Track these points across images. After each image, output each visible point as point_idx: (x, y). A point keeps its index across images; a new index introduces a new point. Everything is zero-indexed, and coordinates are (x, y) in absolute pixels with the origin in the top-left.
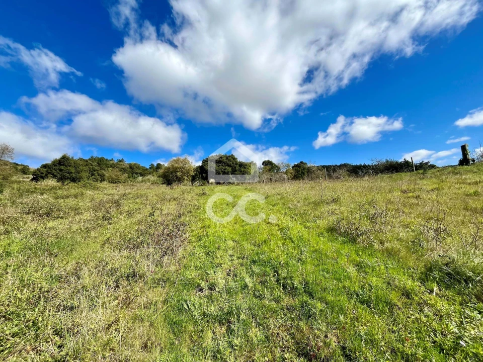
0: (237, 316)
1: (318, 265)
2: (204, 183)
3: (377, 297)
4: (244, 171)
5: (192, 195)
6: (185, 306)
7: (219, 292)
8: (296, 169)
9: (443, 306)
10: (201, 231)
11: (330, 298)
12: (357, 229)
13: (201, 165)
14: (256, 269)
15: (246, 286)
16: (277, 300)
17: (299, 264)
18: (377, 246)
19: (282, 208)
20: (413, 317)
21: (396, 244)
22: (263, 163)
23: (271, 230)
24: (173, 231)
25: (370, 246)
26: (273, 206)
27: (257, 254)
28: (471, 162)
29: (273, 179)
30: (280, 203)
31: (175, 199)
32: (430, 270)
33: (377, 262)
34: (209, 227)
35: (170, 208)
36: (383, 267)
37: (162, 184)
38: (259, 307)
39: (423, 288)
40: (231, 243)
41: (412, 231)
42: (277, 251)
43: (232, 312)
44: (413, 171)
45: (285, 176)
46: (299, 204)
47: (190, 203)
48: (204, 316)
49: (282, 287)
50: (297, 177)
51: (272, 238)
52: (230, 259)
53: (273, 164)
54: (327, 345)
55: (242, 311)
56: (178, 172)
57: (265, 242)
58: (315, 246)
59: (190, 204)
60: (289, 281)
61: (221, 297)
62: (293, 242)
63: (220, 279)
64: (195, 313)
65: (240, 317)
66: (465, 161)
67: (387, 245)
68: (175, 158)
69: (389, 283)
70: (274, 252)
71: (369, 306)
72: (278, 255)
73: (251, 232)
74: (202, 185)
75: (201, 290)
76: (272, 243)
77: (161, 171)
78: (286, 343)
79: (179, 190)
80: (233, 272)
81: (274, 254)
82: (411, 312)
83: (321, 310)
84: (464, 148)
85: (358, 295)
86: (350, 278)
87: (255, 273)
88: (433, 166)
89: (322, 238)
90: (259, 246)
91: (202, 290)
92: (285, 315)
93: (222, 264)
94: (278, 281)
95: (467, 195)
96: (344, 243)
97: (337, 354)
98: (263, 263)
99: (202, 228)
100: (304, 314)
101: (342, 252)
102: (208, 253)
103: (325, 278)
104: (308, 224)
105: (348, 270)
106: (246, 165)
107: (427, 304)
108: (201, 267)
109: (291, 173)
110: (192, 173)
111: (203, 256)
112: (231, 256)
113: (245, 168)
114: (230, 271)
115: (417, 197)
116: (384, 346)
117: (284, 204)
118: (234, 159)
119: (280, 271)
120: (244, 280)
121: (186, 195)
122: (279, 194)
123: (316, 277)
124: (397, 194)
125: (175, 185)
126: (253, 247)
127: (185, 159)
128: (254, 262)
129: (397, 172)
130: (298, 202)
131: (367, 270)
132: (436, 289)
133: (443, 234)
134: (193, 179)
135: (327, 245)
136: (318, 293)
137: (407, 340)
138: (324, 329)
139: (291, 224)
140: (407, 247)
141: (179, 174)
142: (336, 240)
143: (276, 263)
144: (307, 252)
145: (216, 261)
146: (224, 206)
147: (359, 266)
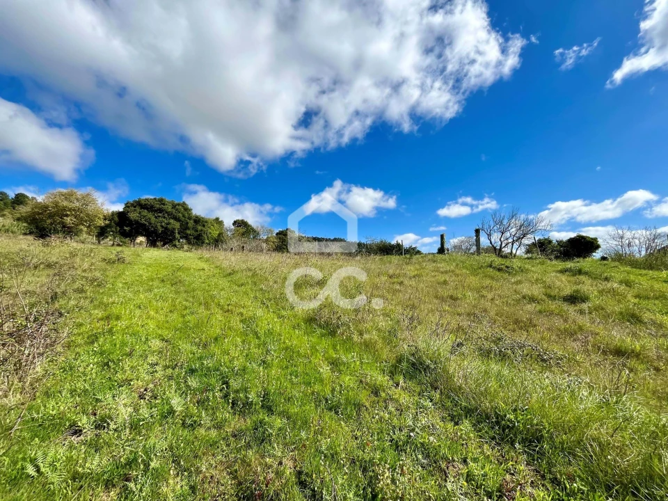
0: (145, 465)
1: (287, 367)
2: (124, 243)
3: (347, 399)
4: (201, 231)
5: (94, 261)
6: (31, 470)
7: (115, 430)
8: (280, 238)
9: (404, 398)
10: (98, 325)
11: (294, 410)
12: (338, 318)
13: (121, 210)
14: (193, 382)
15: (171, 412)
16: (219, 427)
17: (261, 368)
18: (356, 338)
19: (252, 290)
20: (377, 417)
21: (374, 336)
22: (235, 223)
23: (229, 321)
24: (26, 326)
25: (350, 339)
26: (239, 286)
27: (200, 358)
28: (446, 252)
29: (247, 247)
30: (250, 283)
31: (49, 266)
32: (399, 361)
33: (353, 357)
34: (118, 318)
35: (36, 281)
36: (358, 363)
37: (25, 234)
38: (188, 443)
39: (391, 382)
40: (156, 344)
41: (391, 320)
42: (233, 352)
43: (135, 459)
44: (401, 254)
45: (264, 245)
46: (275, 285)
47: (83, 274)
48: (74, 479)
49: (231, 405)
50: (281, 249)
51: (229, 332)
52: (151, 370)
53: (249, 226)
54: (279, 474)
55: (155, 455)
56: (67, 216)
57: (216, 339)
58: (287, 341)
59: (84, 277)
60: (241, 395)
61: (119, 437)
62: (258, 338)
63: (122, 407)
64: (54, 478)
65: (149, 465)
66: (441, 250)
67: (366, 336)
68: (64, 191)
69: (361, 382)
70: (228, 354)
71: (337, 413)
72: (234, 358)
73: (197, 326)
74: (119, 245)
75: (78, 432)
76: (226, 340)
77: (24, 210)
78: (222, 488)
79: (65, 248)
80: (152, 391)
81: (226, 357)
82: (376, 412)
83: (280, 429)
84: (442, 237)
85: (327, 400)
86: (322, 381)
87: (190, 389)
88: (419, 252)
89: (297, 332)
90: (205, 346)
91: (81, 431)
92: (228, 445)
93: (131, 380)
94: (226, 396)
95: (439, 283)
96: (323, 335)
97: (291, 484)
98: (208, 372)
99: (102, 319)
100: (256, 439)
101: (317, 348)
102: (107, 364)
103: (292, 384)
104: (284, 313)
105: (321, 370)
106: (206, 222)
107: (392, 399)
108: (85, 391)
109: (273, 242)
110: (101, 223)
111: (93, 370)
112: (152, 365)
113: (204, 226)
114: (146, 390)
115: (401, 283)
116: (345, 458)
117: (255, 284)
118: (187, 209)
119: (232, 382)
120: (168, 403)
121: (78, 260)
122: (250, 270)
123: (281, 383)
124: (384, 278)
125: (54, 240)
126: (194, 348)
127: (88, 195)
128: (192, 371)
129: (388, 254)
130: (275, 282)
131: (342, 368)
132: (401, 382)
133: (415, 323)
134: (102, 233)
135: (301, 341)
136: (279, 405)
137: (368, 445)
138: (280, 454)
139: (259, 312)
140: (384, 338)
141: (68, 220)
142: (314, 332)
143: (227, 370)
144: (275, 351)
145: (119, 376)
146: (156, 283)
147: (335, 364)
